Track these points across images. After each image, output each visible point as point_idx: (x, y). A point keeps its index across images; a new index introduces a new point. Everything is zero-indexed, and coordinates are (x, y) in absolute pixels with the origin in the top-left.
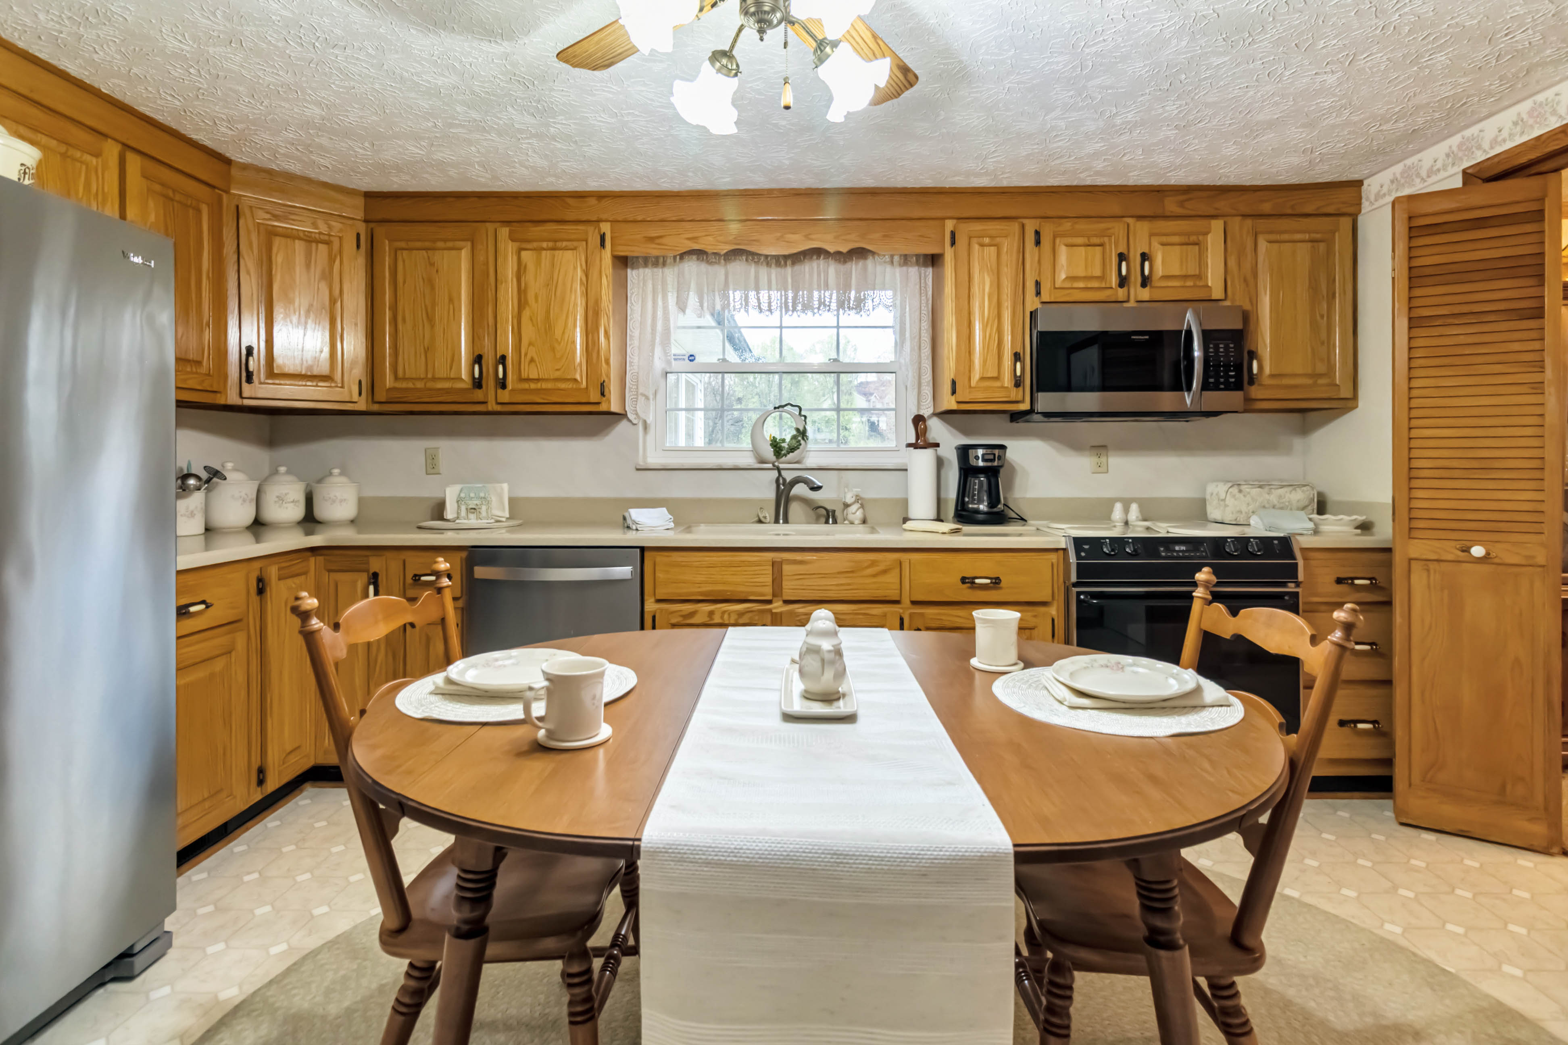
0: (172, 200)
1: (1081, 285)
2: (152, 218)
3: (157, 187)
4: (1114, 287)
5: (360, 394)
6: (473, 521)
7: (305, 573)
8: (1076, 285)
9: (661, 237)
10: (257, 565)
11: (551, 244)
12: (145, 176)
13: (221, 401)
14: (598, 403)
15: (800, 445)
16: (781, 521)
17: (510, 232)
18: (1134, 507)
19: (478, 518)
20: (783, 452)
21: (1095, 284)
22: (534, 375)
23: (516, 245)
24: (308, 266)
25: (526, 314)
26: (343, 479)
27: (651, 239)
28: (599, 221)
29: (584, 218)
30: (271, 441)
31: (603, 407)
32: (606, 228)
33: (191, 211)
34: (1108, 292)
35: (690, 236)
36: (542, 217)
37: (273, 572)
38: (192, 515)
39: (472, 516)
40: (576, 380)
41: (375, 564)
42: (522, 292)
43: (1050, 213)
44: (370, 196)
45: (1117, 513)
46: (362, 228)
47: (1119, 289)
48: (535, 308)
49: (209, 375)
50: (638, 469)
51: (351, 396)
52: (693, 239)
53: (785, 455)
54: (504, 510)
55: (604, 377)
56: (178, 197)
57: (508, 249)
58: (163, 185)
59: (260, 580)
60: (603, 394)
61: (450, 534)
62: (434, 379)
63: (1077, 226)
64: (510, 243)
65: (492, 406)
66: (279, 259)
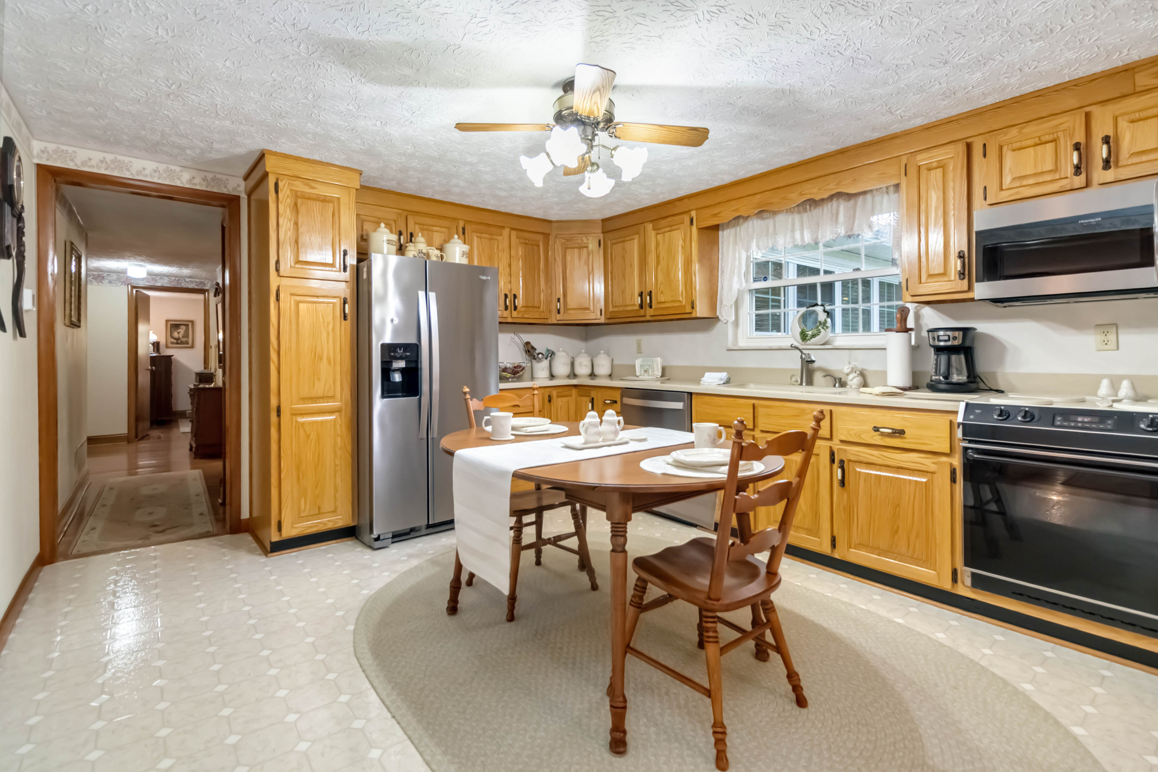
0: (528, 244)
1: (1032, 181)
2: (520, 253)
3: (523, 241)
4: (1069, 176)
5: (601, 314)
6: (646, 377)
7: (570, 396)
8: (1025, 182)
9: (719, 213)
10: (548, 390)
11: (669, 229)
12: (517, 238)
13: (550, 322)
14: (691, 313)
15: (820, 332)
16: (804, 384)
17: (653, 226)
18: (1125, 384)
19: (648, 375)
20: (807, 338)
21: (1048, 178)
22: (663, 300)
23: (656, 232)
24: (580, 259)
25: (660, 267)
26: (605, 355)
27: (715, 215)
28: (690, 211)
29: (683, 211)
30: (586, 338)
31: (693, 315)
32: (693, 214)
33: (535, 246)
34: (1064, 182)
35: (733, 209)
36: (665, 215)
37: (554, 394)
38: (543, 369)
39: (646, 374)
40: (680, 301)
41: (593, 394)
42: (658, 257)
43: (995, 127)
44: (604, 221)
45: (1104, 388)
46: (601, 236)
47: (1075, 177)
48: (663, 263)
49: (543, 312)
50: (728, 350)
51: (597, 316)
52: (736, 210)
53: (809, 340)
54: (658, 371)
55: (694, 298)
56: (530, 242)
57: (651, 234)
58: (524, 239)
59: (549, 396)
60: (693, 308)
61: (637, 383)
62: (626, 306)
63: (1025, 131)
64: (653, 231)
65: (648, 318)
66: (568, 258)
